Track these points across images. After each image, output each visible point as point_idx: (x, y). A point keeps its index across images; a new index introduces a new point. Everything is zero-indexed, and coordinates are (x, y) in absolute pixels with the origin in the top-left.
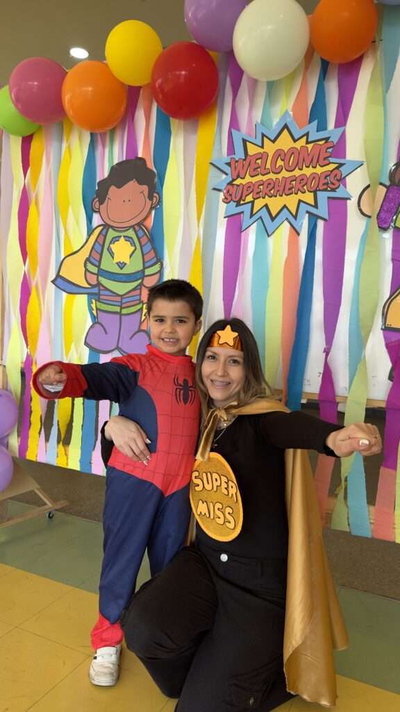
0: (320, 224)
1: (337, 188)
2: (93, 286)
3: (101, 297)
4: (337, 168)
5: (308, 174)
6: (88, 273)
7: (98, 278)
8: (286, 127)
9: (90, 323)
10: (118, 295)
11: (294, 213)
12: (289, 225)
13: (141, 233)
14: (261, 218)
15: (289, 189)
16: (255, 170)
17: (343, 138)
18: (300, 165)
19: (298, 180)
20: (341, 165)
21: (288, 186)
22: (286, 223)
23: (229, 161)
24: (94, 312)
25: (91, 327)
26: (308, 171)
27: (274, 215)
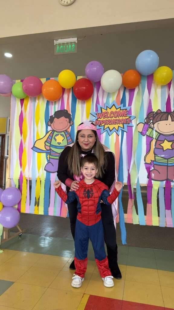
0: (125, 133)
1: (130, 123)
2: (48, 150)
3: (51, 154)
4: (129, 118)
5: (121, 119)
6: (46, 146)
7: (50, 148)
8: (114, 105)
9: (46, 162)
10: (58, 153)
11: (117, 129)
12: (115, 133)
13: (66, 133)
14: (107, 130)
15: (116, 123)
16: (105, 116)
17: (131, 109)
18: (118, 116)
19: (118, 120)
20: (130, 117)
21: (115, 122)
22: (115, 132)
23: (96, 113)
24: (49, 159)
25: (47, 164)
26: (121, 118)
27: (111, 130)
